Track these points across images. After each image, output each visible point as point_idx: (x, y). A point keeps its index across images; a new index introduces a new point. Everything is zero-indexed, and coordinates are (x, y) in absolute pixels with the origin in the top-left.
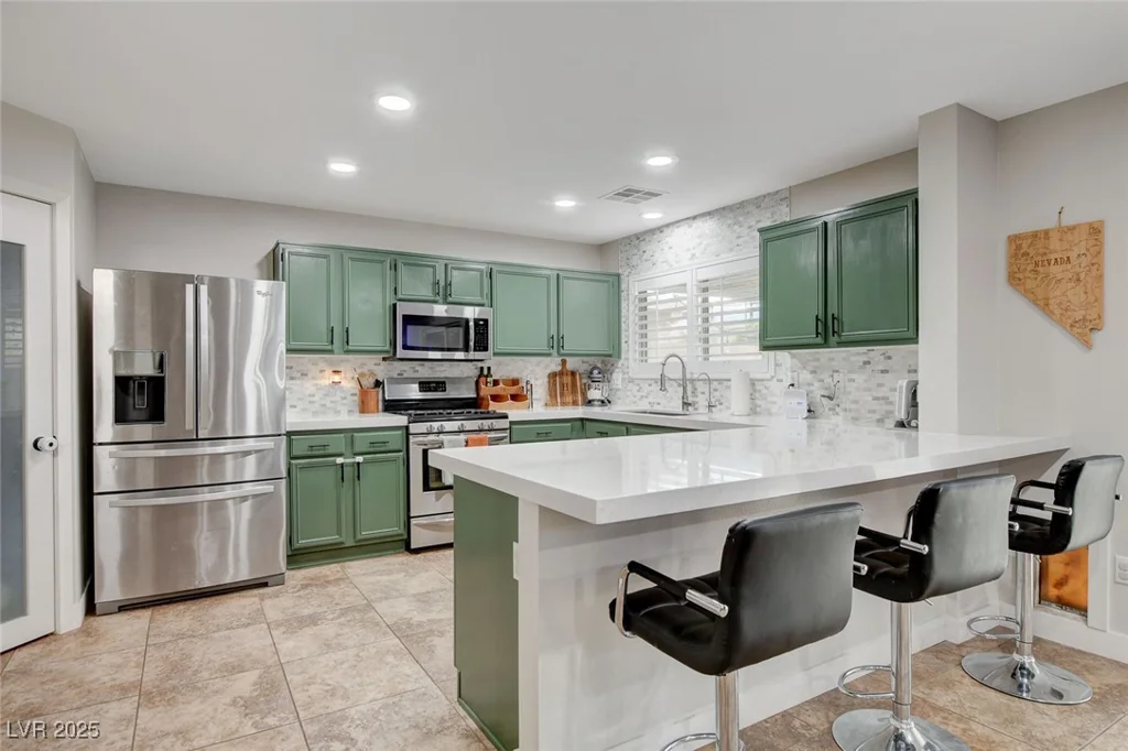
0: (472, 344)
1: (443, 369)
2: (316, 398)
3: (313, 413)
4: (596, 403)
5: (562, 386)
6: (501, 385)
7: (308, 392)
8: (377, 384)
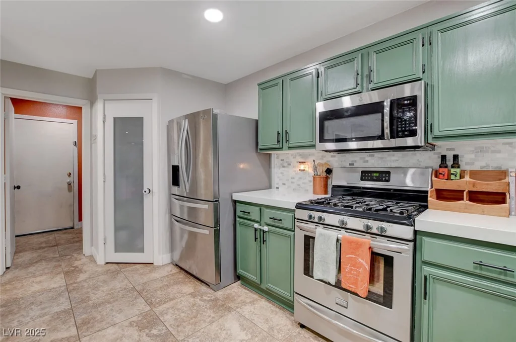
2: (295, 180)
6: (467, 178)
7: (291, 176)
8: (329, 171)
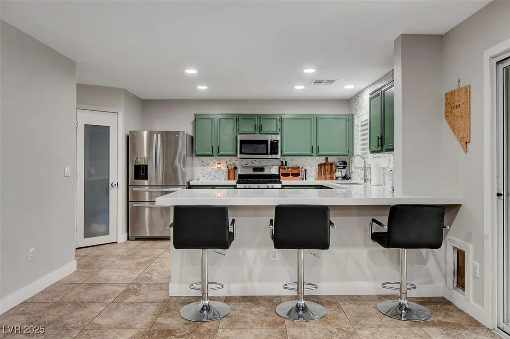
0: (269, 151)
1: (265, 162)
2: (212, 173)
3: (211, 179)
4: (339, 179)
5: (325, 169)
6: (290, 169)
7: (209, 171)
8: (235, 168)
